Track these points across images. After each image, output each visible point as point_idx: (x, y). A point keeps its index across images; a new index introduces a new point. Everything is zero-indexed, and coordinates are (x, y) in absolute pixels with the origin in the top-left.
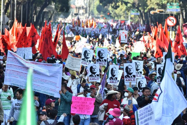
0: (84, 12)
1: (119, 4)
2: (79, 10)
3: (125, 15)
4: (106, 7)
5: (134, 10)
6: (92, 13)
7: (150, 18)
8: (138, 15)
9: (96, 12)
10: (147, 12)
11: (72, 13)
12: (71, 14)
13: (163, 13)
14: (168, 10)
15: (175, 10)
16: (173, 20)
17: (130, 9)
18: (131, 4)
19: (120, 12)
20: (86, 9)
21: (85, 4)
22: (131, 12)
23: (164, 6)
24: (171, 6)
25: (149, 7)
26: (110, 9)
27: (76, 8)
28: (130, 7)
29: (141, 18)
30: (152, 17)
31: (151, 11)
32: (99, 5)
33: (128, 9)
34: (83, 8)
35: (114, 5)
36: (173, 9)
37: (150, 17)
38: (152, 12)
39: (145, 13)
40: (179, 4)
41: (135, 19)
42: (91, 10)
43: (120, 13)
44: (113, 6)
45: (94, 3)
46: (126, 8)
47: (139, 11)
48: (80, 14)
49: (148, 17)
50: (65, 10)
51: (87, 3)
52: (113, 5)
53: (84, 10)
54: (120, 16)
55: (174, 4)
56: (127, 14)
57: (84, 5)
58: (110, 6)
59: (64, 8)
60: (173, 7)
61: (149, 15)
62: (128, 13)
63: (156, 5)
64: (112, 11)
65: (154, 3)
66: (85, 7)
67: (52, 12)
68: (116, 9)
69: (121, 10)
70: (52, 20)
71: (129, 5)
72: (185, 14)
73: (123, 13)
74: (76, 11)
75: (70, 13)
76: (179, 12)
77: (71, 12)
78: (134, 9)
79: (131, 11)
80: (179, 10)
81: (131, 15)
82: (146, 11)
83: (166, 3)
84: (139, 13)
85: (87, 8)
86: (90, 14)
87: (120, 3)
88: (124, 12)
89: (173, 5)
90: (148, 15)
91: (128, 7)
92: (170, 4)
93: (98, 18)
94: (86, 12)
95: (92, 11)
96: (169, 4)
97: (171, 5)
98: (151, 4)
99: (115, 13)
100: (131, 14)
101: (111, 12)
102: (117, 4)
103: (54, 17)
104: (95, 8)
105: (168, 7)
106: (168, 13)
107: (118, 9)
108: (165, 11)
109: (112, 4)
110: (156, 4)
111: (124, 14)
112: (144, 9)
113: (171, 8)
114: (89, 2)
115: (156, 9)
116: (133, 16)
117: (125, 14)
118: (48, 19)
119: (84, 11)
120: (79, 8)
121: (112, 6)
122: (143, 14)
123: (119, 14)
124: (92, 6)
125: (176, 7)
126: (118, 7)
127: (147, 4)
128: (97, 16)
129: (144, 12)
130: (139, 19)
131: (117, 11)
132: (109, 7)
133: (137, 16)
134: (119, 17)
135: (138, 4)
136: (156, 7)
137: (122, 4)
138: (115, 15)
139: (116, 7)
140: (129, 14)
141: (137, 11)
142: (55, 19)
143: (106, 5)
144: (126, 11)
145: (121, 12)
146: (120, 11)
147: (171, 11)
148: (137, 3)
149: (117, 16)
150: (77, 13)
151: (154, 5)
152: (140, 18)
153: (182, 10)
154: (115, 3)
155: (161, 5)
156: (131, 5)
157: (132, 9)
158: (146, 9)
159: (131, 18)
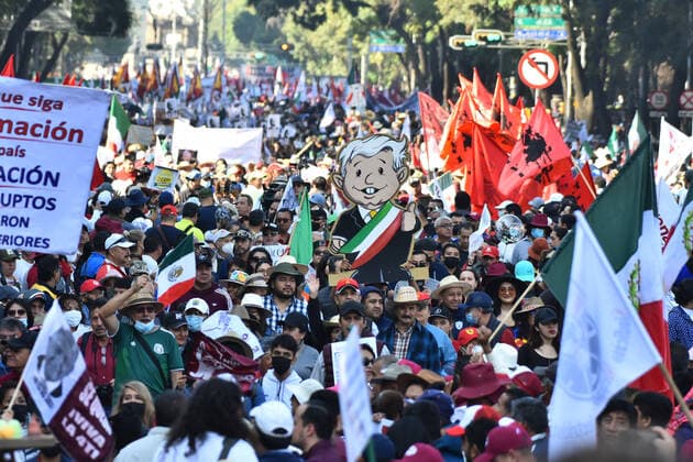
0: (185, 43)
1: (323, 9)
2: (164, 31)
3: (346, 54)
4: (271, 21)
5: (383, 33)
6: (213, 45)
7: (445, 67)
8: (400, 54)
9: (232, 43)
10: (434, 42)
11: (139, 42)
12: (132, 48)
13: (499, 46)
14: (520, 33)
15: (547, 34)
16: (546, 64)
17: (368, 29)
18: (374, 9)
19: (327, 41)
20: (193, 29)
21: (186, 9)
22: (370, 42)
23: (502, 19)
24: (530, 18)
25: (444, 22)
26: (289, 27)
27: (155, 23)
28: (370, 22)
29: (410, 66)
30: (456, 63)
31: (452, 35)
32: (245, 15)
33: (361, 30)
34: (180, 23)
35: (305, 12)
36: (538, 31)
37: (445, 59)
38: (453, 42)
39: (425, 47)
40: (562, 11)
41: (386, 70)
42: (211, 35)
43: (326, 45)
44: (303, 18)
45: (225, 3)
46: (353, 23)
47: (402, 40)
48: (169, 49)
49: (440, 63)
50: (114, 28)
51: (196, 4)
52: (300, 13)
53: (186, 31)
54: (329, 58)
55: (544, 9)
56: (357, 50)
57: (183, 13)
58: (290, 18)
59: (111, 19)
60: (539, 22)
61: (444, 54)
62: (360, 45)
63: (472, 12)
64: (298, 39)
65: (465, 7)
66: (188, 20)
67: (58, 36)
68: (313, 28)
69: (332, 33)
70: (59, 68)
71: (364, 13)
72: (587, 50)
73: (341, 47)
74: (155, 36)
75: (129, 43)
76: (565, 41)
77: (135, 41)
78: (384, 30)
79: (373, 36)
80: (562, 32)
81: (371, 57)
82: (429, 37)
83: (511, 7)
84: (402, 47)
85: (196, 25)
86: (210, 49)
87: (329, 6)
88: (343, 42)
89: (539, 14)
90: (440, 55)
91: (360, 20)
92: (528, 7)
94: (193, 42)
95: (215, 38)
96: (522, 10)
97: (531, 12)
98: (451, 7)
99: (308, 46)
100: (370, 51)
101: (291, 40)
102: (319, 10)
103: (66, 59)
104: (230, 27)
105: (519, 22)
106: (520, 46)
107: (322, 29)
108: (507, 37)
109: (297, 7)
110: (471, 7)
111: (342, 50)
112: (424, 31)
113: (533, 27)
115: (472, 28)
116: (377, 58)
117: (349, 49)
118: (43, 65)
119: (183, 36)
120: (167, 25)
121: (295, 15)
122: (420, 51)
123: (322, 48)
124: (217, 15)
125: (550, 22)
126: (322, 19)
127: (436, 8)
128: (233, 57)
129: (421, 40)
130: (403, 71)
131: (316, 37)
132: (283, 21)
133: (396, 59)
134: (324, 61)
135: (401, 10)
136: (471, 20)
137: (335, 10)
138: (307, 53)
139: (313, 22)
140: (364, 48)
141: (396, 39)
142: (70, 67)
143: (275, 14)
144: (351, 36)
145: (332, 42)
146: (325, 38)
147: (530, 36)
148: (395, 7)
149: (316, 58)
150: (158, 41)
151: (464, 13)
152: (406, 65)
153: (574, 35)
154: (308, 4)
155: (493, 12)
156: (373, 14)
157: (374, 28)
158: (431, 28)
159: (372, 68)
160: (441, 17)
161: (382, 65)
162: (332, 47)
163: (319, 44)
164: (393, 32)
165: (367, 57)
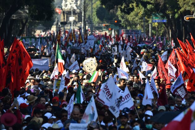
0: (77, 20)
1: (132, 6)
2: (68, 16)
3: (143, 23)
4: (111, 11)
5: (157, 15)
6: (89, 21)
7: (183, 28)
8: (164, 23)
9: (96, 20)
10: (179, 17)
11: (58, 21)
12: (55, 23)
17: (151, 13)
18: (153, 5)
19: (135, 18)
20: (80, 15)
21: (77, 6)
22: (152, 18)
25: (182, 10)
26: (119, 13)
27: (64, 13)
28: (151, 10)
29: (169, 28)
30: (188, 26)
31: (185, 15)
32: (101, 8)
33: (148, 14)
34: (74, 13)
35: (125, 7)
37: (183, 25)
38: (186, 18)
39: (175, 20)
41: (159, 29)
42: (87, 16)
44: (124, 9)
45: (92, 4)
46: (145, 11)
47: (165, 17)
48: (70, 23)
49: (181, 26)
50: (46, 17)
51: (81, 4)
52: (123, 7)
53: (77, 16)
54: (136, 25)
56: (147, 22)
57: (75, 8)
58: (119, 9)
59: (44, 14)
61: (183, 23)
62: (148, 19)
63: (193, 6)
64: (123, 17)
65: (190, 4)
66: (78, 11)
67: (24, 20)
68: (129, 14)
69: (137, 15)
70: (25, 32)
71: (149, 7)
73: (141, 20)
74: (64, 18)
75: (54, 21)
77: (56, 20)
78: (158, 13)
79: (153, 16)
81: (153, 24)
82: (176, 16)
84: (165, 21)
85: (81, 13)
86: (87, 23)
87: (134, 4)
88: (141, 18)
90: (181, 23)
91: (148, 9)
93: (99, 28)
94: (80, 20)
95: (89, 18)
98: (185, 4)
99: (127, 20)
100: (152, 21)
101: (120, 18)
103: (28, 29)
104: (95, 13)
107: (132, 14)
109: (122, 5)
110: (193, 4)
111: (141, 22)
112: (174, 13)
114: (85, 3)
115: (193, 12)
116: (156, 25)
117: (144, 21)
118: (18, 33)
119: (76, 18)
121: (121, 8)
122: (173, 22)
123: (133, 21)
124: (89, 9)
126: (132, 9)
127: (178, 5)
129: (173, 17)
130: (166, 29)
131: (130, 17)
132: (117, 11)
133: (163, 25)
134: (134, 26)
135: (165, 4)
136: (193, 9)
137: (137, 6)
138: (127, 23)
139: (129, 11)
140: (150, 21)
141: (163, 17)
143: (113, 8)
144: (145, 16)
145: (137, 19)
148: (162, 4)
149: (131, 25)
150: (65, 21)
151: (190, 6)
152: (167, 27)
154: (126, 4)
156: (153, 7)
157: (154, 13)
158: (177, 12)
159: (153, 28)
160: (181, 8)
161: (158, 27)
162: (137, 20)
163: (131, 19)
164: (161, 14)
165: (151, 24)
